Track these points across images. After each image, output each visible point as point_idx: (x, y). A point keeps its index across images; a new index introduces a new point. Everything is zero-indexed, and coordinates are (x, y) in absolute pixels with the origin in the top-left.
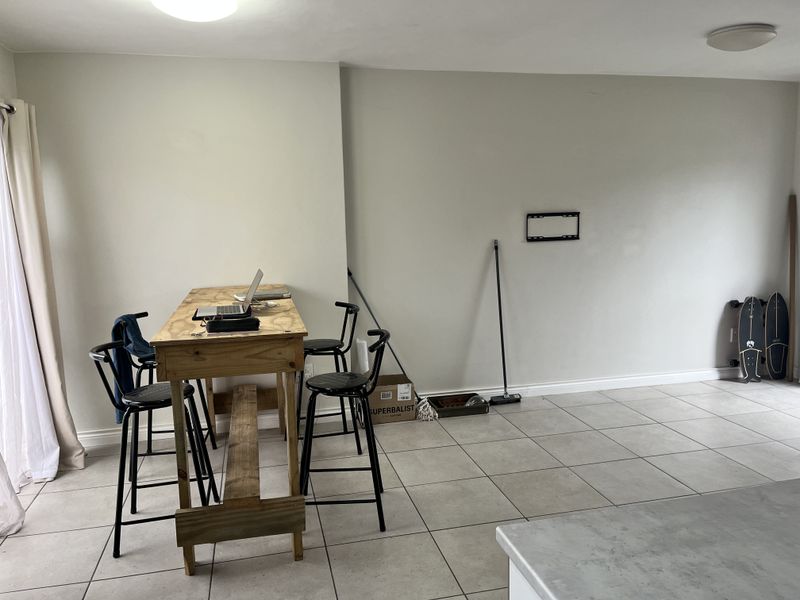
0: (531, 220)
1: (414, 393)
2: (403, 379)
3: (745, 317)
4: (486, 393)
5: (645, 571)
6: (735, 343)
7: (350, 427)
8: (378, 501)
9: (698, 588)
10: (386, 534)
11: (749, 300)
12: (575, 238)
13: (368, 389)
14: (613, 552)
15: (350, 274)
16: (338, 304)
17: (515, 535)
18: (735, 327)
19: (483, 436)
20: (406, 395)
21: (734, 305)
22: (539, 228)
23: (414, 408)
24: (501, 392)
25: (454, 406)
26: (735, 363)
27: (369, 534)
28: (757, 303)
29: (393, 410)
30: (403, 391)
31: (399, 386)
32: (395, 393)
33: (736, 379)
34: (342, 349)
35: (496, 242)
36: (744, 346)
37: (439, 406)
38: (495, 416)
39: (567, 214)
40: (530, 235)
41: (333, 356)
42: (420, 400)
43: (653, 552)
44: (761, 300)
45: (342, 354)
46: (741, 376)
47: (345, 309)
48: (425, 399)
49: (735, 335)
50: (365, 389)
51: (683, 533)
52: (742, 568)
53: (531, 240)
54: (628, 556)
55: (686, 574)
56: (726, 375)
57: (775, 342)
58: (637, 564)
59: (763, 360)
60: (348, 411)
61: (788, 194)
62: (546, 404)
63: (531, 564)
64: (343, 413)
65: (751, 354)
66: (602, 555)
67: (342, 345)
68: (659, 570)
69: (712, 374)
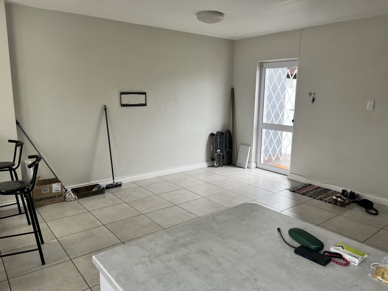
0: (122, 96)
1: (63, 187)
2: (56, 180)
3: (216, 140)
4: (103, 183)
5: (163, 263)
6: (213, 151)
7: (23, 210)
8: (40, 249)
9: (185, 265)
10: (46, 265)
11: (218, 133)
12: (145, 105)
13: (30, 189)
14: (150, 256)
15: (17, 123)
16: (10, 141)
17: (102, 258)
18: (213, 144)
19: (102, 205)
20: (58, 189)
21: (212, 135)
22: (126, 99)
23: (63, 195)
24: (111, 182)
25: (85, 192)
26: (213, 160)
27: (35, 268)
28: (220, 134)
29: (50, 198)
30: (56, 187)
31: (53, 184)
32: (51, 189)
33: (213, 166)
34: (14, 167)
35: (105, 106)
36: (217, 152)
37: (78, 193)
38: (108, 194)
39: (140, 93)
40: (123, 103)
41: (9, 171)
42: (66, 190)
43: (168, 253)
44: (222, 133)
45: (14, 170)
46: (216, 165)
47: (15, 144)
48: (69, 190)
49: (213, 148)
50: (28, 189)
51: (182, 241)
52: (205, 252)
53: (123, 105)
54: (156, 257)
55: (180, 260)
56: (210, 165)
57: (228, 150)
58: (160, 260)
59: (223, 157)
60: (21, 202)
61: (231, 88)
62: (134, 185)
63: (109, 272)
64: (18, 203)
65: (219, 155)
66: (145, 259)
67: (14, 165)
68: (170, 261)
69: (205, 165)
